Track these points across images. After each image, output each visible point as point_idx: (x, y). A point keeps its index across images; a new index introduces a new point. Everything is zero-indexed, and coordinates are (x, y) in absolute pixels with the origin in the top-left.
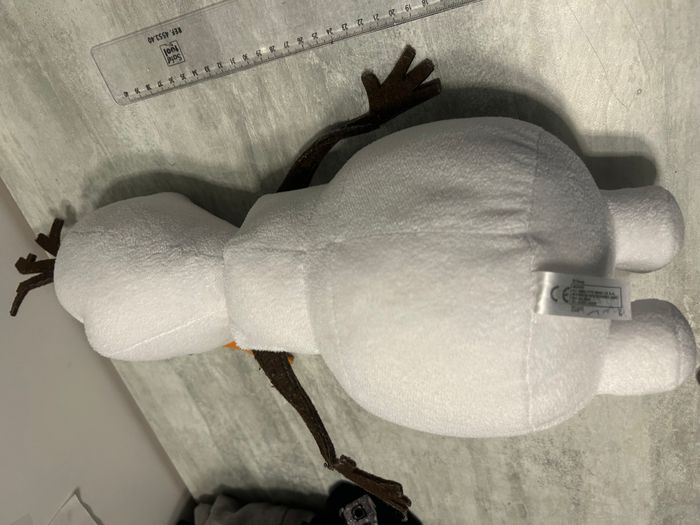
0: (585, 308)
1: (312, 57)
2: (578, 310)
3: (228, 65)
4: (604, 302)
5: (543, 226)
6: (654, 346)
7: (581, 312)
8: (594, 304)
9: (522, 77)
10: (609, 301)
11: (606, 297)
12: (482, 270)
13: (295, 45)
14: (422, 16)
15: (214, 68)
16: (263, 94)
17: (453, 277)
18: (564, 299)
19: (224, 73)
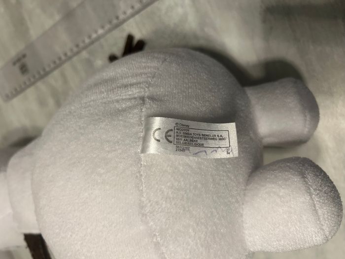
0: (191, 148)
1: (84, 54)
2: (183, 150)
3: (47, 69)
4: (212, 143)
5: (160, 91)
6: (282, 191)
7: (187, 152)
8: (202, 145)
9: (196, 37)
10: (217, 142)
11: (213, 139)
12: (102, 125)
13: (75, 50)
14: (133, 15)
15: (42, 73)
16: (65, 81)
17: (82, 134)
18: (168, 140)
19: (47, 74)
